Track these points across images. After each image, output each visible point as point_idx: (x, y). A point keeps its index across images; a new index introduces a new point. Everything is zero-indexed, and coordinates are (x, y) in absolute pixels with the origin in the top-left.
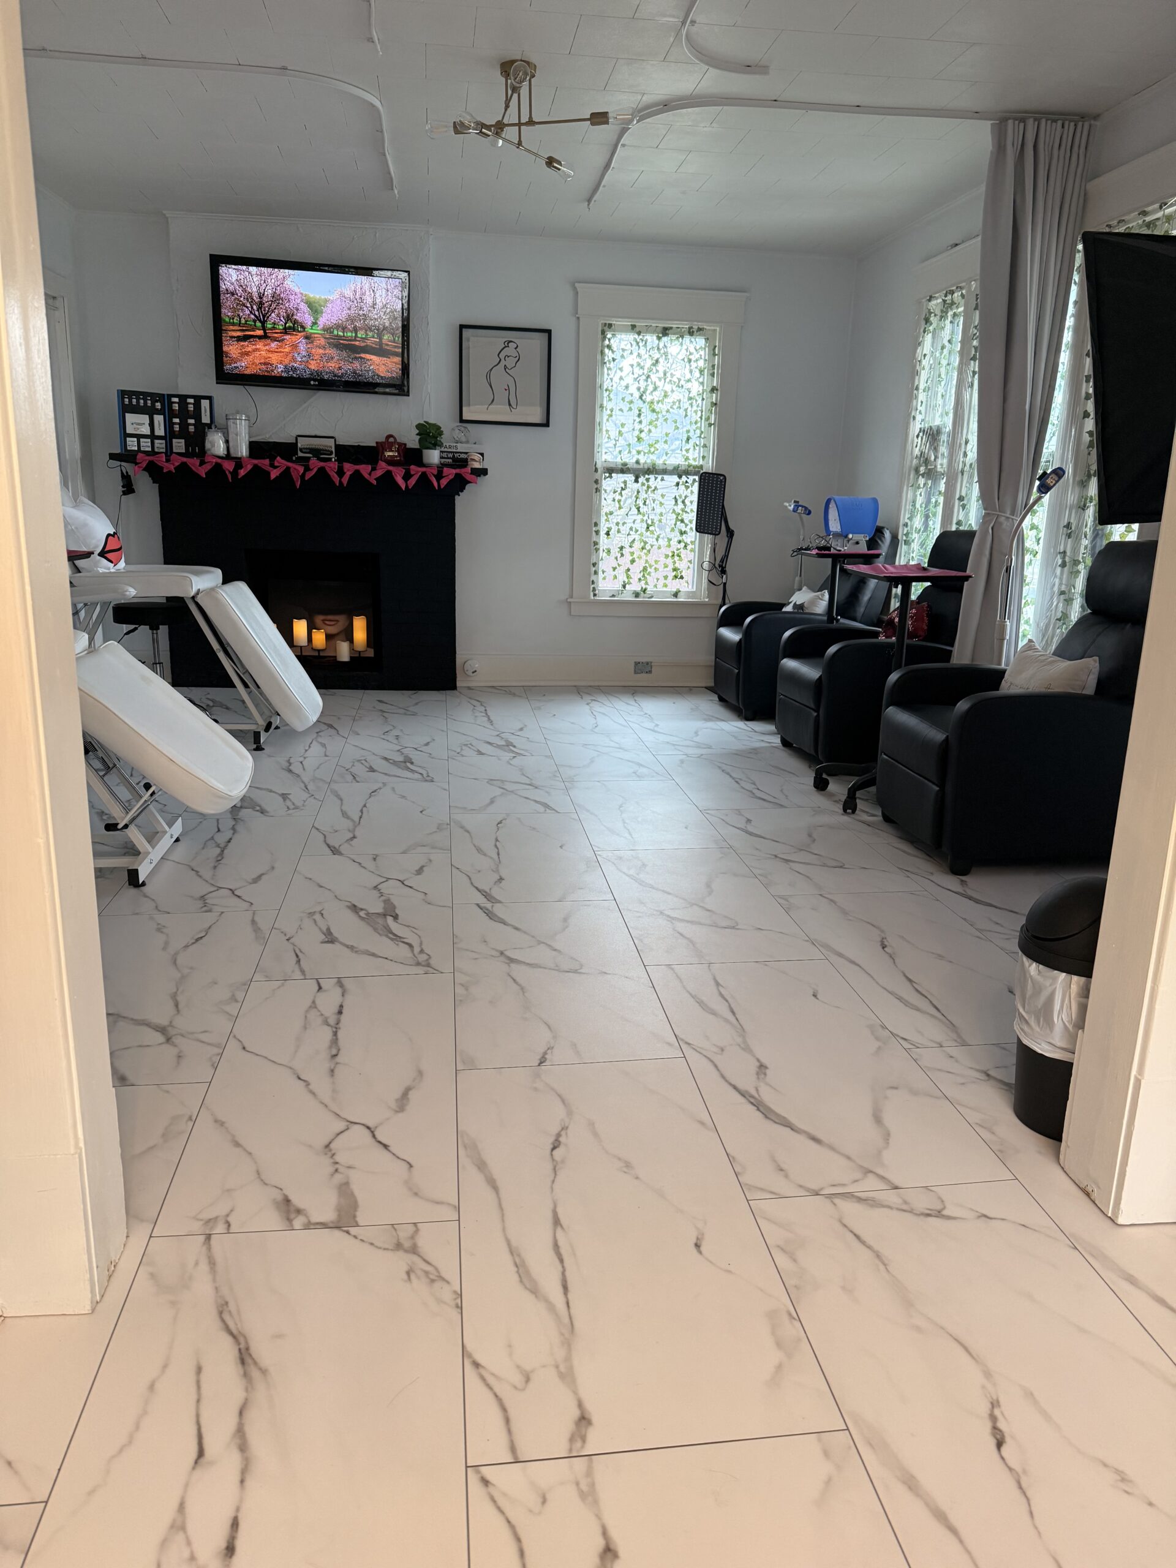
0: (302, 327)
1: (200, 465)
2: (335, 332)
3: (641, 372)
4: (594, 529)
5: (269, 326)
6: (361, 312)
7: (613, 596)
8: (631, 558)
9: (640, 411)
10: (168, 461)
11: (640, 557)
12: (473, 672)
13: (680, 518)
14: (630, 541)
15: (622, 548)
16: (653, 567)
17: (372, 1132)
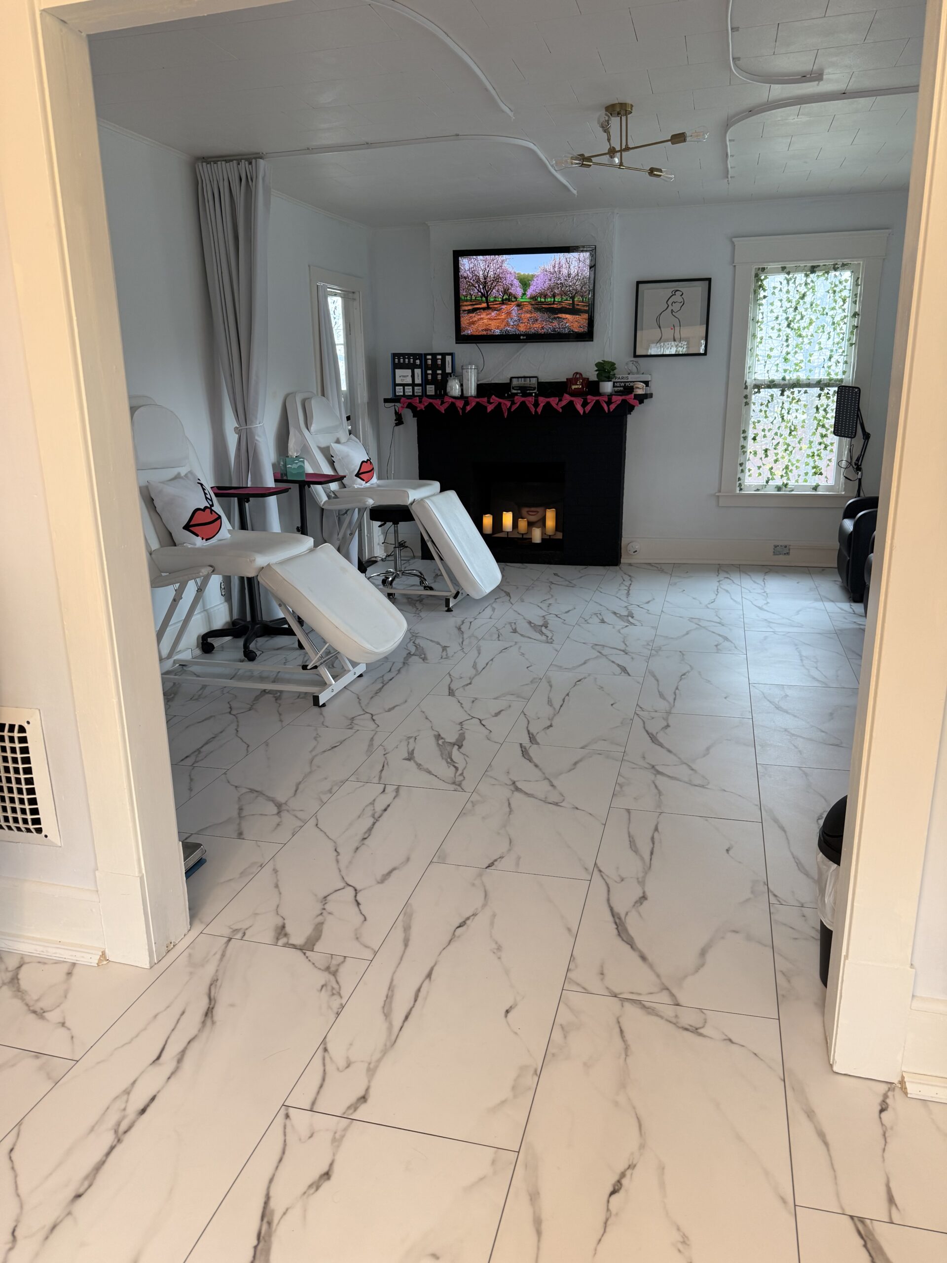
0: (515, 298)
1: (441, 405)
2: (539, 299)
3: (788, 305)
4: (742, 435)
5: (492, 300)
6: (559, 282)
7: (758, 490)
8: (775, 458)
9: (787, 336)
10: (420, 402)
11: (783, 457)
12: (634, 552)
13: (821, 424)
14: (774, 444)
15: (766, 451)
16: (795, 466)
17: (356, 893)
